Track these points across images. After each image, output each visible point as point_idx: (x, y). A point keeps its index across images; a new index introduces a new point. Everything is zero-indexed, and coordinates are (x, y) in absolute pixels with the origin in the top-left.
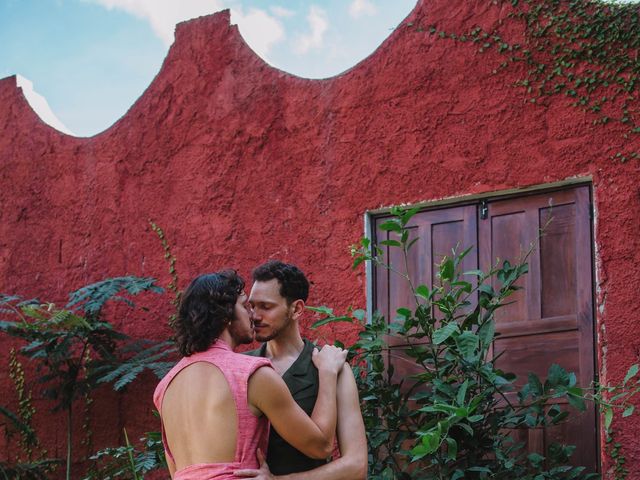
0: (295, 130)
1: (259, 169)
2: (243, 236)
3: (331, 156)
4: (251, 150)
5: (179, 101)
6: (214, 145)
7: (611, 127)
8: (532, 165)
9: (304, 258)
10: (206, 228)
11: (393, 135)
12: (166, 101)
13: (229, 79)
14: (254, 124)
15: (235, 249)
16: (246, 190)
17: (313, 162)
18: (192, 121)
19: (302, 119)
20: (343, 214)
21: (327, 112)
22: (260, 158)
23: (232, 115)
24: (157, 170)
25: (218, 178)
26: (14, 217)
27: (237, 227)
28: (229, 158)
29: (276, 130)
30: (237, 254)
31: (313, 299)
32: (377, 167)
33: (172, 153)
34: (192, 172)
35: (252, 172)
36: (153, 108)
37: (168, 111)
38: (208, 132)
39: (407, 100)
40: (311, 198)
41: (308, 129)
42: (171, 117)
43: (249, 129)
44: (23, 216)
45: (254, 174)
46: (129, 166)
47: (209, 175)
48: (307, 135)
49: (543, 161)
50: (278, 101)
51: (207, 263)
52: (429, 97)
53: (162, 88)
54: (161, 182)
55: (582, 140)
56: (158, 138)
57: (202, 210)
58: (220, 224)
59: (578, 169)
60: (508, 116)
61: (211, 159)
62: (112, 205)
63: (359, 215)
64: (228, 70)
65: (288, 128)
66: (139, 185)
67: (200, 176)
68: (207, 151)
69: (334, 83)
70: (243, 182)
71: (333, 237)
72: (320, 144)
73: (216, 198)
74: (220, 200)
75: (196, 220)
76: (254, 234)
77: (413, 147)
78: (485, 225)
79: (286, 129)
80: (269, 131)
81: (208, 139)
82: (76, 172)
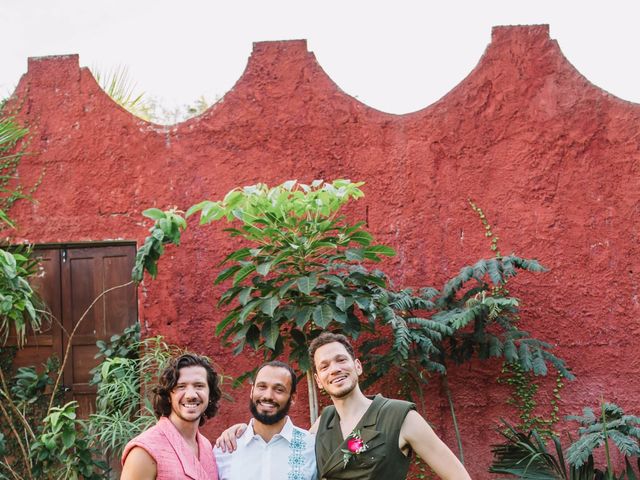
0: (616, 142)
1: (581, 170)
2: (565, 226)
4: (573, 152)
5: (499, 97)
6: (536, 143)
9: (624, 251)
10: (527, 215)
12: (485, 96)
13: (551, 87)
14: (577, 132)
15: (558, 236)
16: (568, 187)
17: (632, 172)
18: (513, 118)
19: (623, 134)
22: (583, 161)
23: (556, 120)
25: (540, 173)
27: (560, 217)
28: (551, 157)
29: (596, 141)
30: (560, 241)
31: (632, 285)
33: (492, 143)
34: (513, 163)
35: (574, 172)
36: (470, 99)
37: (486, 104)
38: (530, 131)
40: (631, 202)
41: (628, 144)
42: (490, 111)
43: (573, 134)
45: (576, 174)
46: (445, 148)
47: (531, 168)
48: (627, 149)
50: (601, 115)
51: (530, 244)
53: (480, 83)
54: (479, 167)
56: (477, 127)
57: (524, 198)
58: (542, 214)
61: (531, 154)
62: (428, 181)
64: (551, 79)
65: (610, 139)
66: (456, 167)
67: (521, 168)
68: (528, 147)
70: (565, 180)
73: (539, 189)
74: (542, 192)
75: (518, 206)
76: (576, 225)
79: (608, 141)
80: (592, 140)
81: (530, 137)
82: (384, 145)
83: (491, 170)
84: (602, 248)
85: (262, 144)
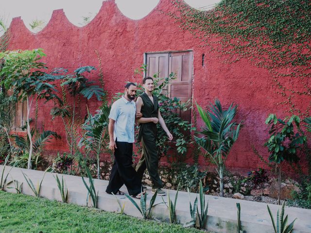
0: (129, 31)
1: (121, 40)
2: (116, 56)
3: (137, 39)
4: (119, 35)
5: (103, 21)
6: (110, 32)
7: (197, 39)
8: (180, 46)
10: (108, 53)
11: (151, 35)
12: (100, 20)
13: (114, 17)
15: (114, 59)
16: (117, 45)
17: (133, 40)
18: (106, 26)
19: (131, 29)
20: (139, 53)
21: (136, 28)
22: (121, 37)
23: (115, 26)
24: (97, 37)
25: (111, 41)
26: (62, 45)
27: (115, 53)
28: (114, 37)
29: (125, 31)
31: (132, 72)
32: (147, 42)
33: (100, 34)
34: (105, 39)
35: (119, 40)
36: (96, 22)
37: (100, 23)
38: (109, 29)
39: (154, 27)
40: (132, 49)
43: (119, 30)
44: (64, 45)
46: (90, 35)
47: (109, 40)
48: (132, 33)
49: (183, 45)
50: (126, 24)
51: (108, 61)
52: (159, 27)
53: (99, 17)
54: (98, 40)
55: (191, 41)
56: (97, 29)
57: (107, 48)
58: (111, 52)
59: (190, 47)
60: (176, 34)
61: (110, 36)
62: (86, 45)
63: (143, 53)
64: (114, 15)
66: (93, 40)
67: (107, 40)
68: (109, 34)
69: (139, 21)
71: (137, 59)
72: (135, 35)
74: (112, 46)
75: (106, 50)
76: (119, 55)
77: (155, 39)
78: (170, 58)
79: (127, 31)
80: (123, 31)
81: (109, 31)
82: (78, 35)
83: (100, 41)
84: (125, 62)
85: (53, 37)
